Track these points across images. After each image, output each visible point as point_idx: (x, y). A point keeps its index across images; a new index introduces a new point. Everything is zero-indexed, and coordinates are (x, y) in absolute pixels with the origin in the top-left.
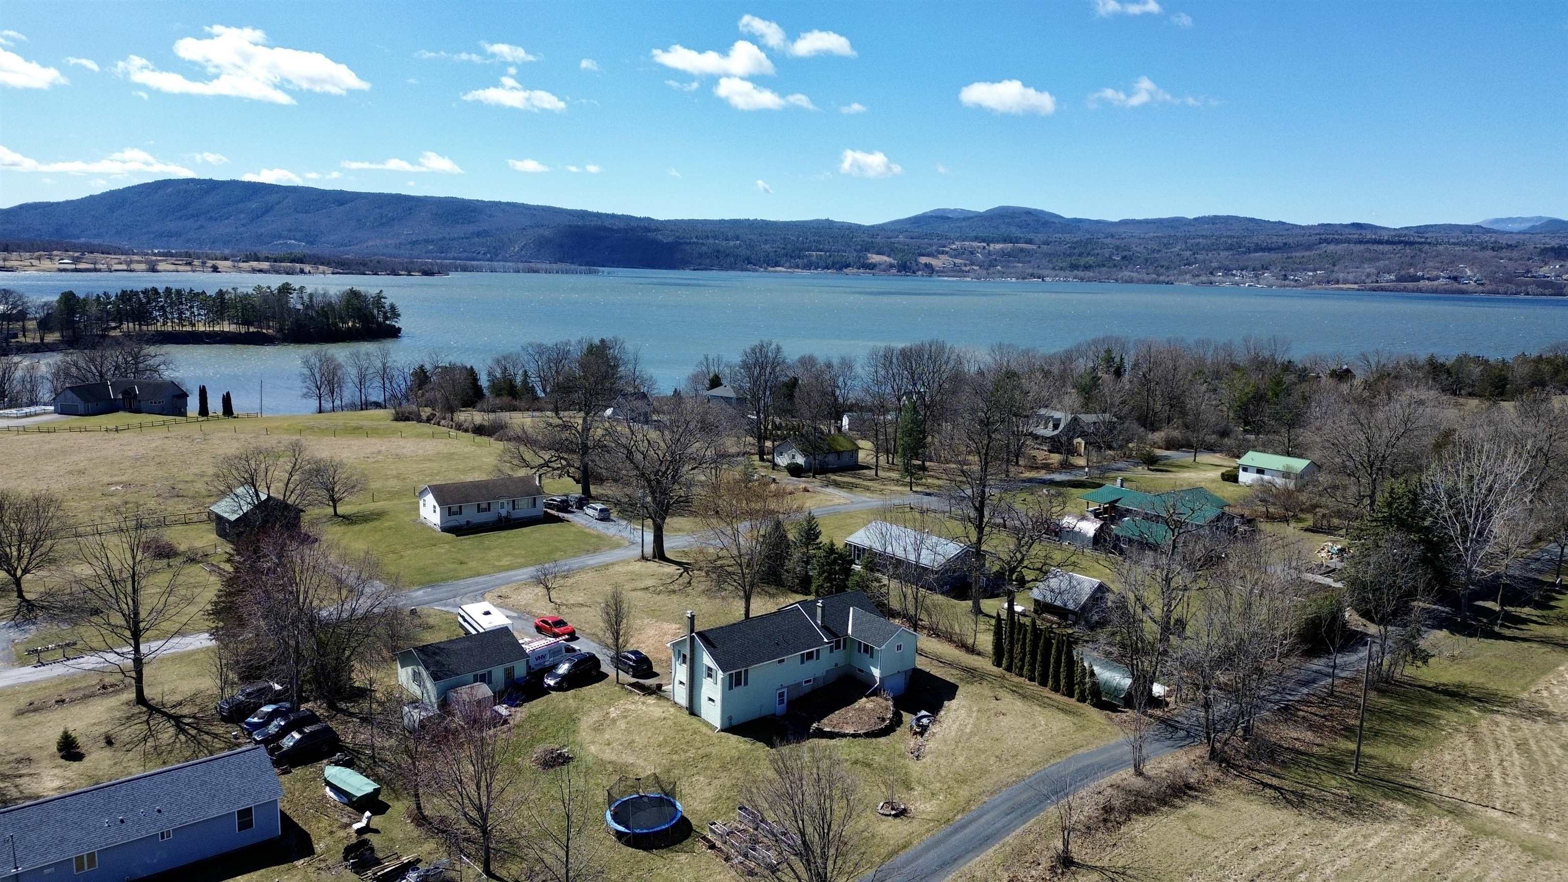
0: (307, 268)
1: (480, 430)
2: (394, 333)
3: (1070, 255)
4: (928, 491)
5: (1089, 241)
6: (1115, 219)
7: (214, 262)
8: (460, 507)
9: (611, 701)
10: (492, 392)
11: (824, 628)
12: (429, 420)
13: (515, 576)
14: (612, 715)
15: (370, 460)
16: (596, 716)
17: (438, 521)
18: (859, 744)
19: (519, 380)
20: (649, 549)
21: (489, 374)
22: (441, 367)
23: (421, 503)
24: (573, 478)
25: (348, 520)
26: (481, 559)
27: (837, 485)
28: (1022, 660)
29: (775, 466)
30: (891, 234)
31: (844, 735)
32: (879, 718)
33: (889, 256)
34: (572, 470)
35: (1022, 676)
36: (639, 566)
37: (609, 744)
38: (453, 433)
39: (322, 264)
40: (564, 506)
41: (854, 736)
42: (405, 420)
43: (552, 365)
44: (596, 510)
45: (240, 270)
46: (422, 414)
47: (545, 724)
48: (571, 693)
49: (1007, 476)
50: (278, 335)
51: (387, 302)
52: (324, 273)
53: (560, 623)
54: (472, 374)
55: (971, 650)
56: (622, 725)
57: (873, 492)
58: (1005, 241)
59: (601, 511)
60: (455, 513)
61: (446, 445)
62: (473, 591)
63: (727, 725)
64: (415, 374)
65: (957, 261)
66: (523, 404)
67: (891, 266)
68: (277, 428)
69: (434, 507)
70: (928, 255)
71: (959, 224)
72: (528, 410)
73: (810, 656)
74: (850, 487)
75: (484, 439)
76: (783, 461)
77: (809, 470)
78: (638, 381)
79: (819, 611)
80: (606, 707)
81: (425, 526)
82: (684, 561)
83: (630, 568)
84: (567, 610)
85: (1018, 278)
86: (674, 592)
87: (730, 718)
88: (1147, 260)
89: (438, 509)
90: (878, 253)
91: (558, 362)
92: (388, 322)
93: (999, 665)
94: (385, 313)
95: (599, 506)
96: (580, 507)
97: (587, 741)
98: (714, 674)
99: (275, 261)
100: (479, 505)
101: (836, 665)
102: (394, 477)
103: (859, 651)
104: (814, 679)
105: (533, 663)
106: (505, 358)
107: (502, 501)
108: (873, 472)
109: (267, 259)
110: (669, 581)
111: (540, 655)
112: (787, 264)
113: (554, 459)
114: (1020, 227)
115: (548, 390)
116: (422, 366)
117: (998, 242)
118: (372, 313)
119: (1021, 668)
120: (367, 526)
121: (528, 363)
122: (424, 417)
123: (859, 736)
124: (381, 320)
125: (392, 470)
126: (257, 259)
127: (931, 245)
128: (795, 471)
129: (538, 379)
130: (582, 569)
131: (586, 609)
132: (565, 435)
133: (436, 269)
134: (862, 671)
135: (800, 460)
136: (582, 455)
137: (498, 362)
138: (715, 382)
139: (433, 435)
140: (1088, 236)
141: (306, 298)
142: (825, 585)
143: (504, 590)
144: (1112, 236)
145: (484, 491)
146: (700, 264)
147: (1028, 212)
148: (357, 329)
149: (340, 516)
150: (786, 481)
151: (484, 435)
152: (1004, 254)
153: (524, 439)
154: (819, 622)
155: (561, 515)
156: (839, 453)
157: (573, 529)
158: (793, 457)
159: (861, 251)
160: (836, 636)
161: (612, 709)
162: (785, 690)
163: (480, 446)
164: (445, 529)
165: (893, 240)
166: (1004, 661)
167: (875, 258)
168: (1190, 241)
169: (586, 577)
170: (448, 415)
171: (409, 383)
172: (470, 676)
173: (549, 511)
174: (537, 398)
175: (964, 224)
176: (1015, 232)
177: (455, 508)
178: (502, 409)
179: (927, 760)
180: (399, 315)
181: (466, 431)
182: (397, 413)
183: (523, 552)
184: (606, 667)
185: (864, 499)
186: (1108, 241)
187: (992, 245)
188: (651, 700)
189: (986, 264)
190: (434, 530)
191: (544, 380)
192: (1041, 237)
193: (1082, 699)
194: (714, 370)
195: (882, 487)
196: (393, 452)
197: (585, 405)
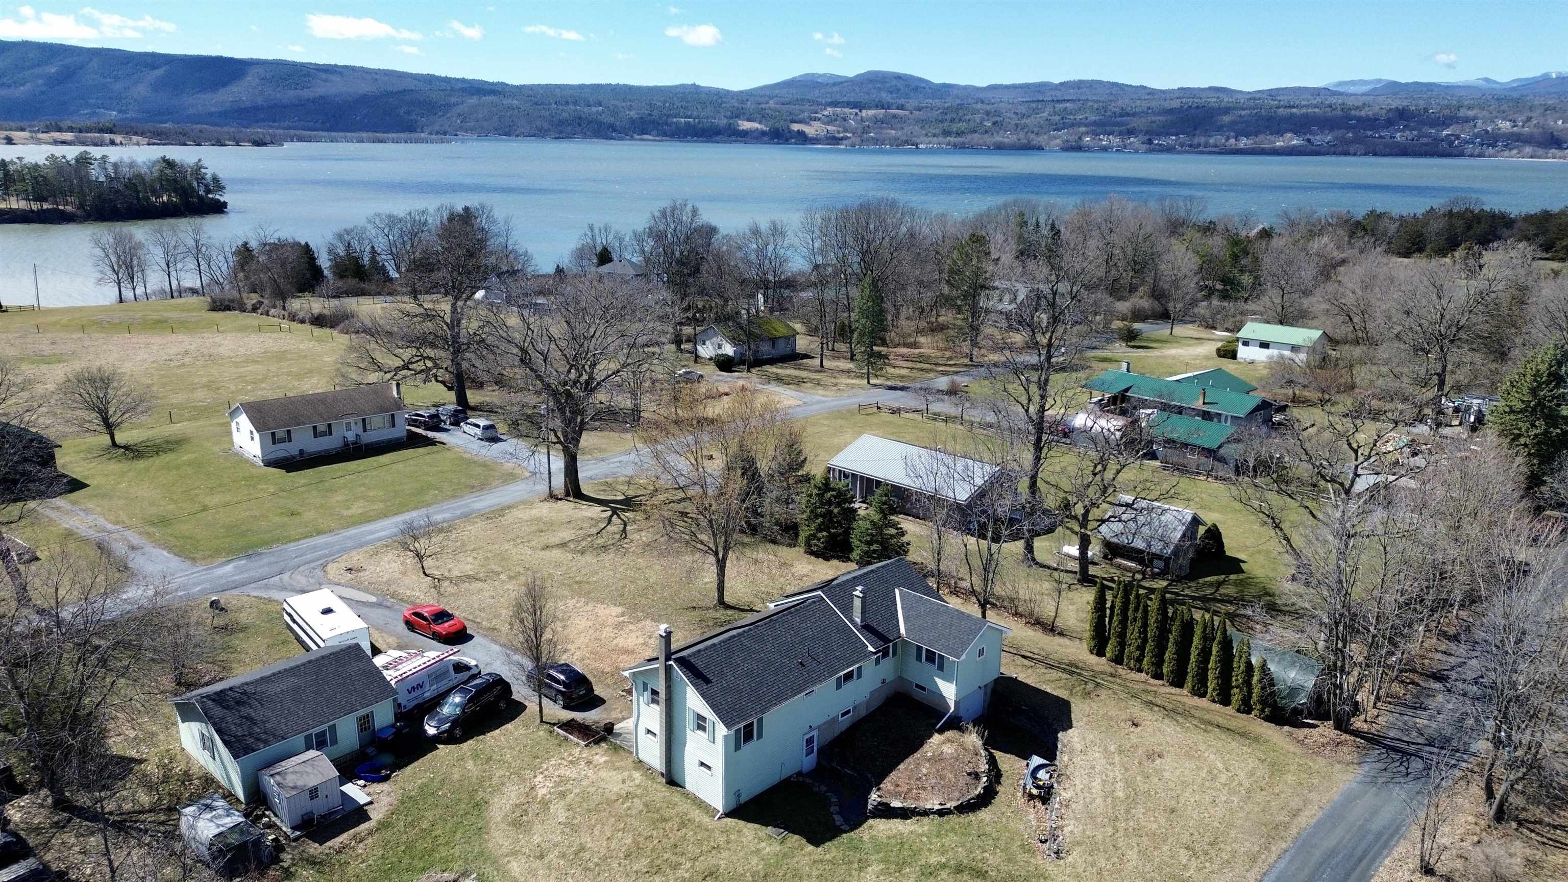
0: (118, 138)
1: (319, 321)
2: (219, 208)
3: (941, 121)
4: (889, 383)
5: (960, 106)
6: (983, 84)
7: (7, 133)
8: (289, 431)
9: (536, 759)
10: (335, 273)
11: (866, 628)
12: (255, 309)
13: (372, 533)
14: (541, 792)
15: (172, 364)
16: (512, 794)
17: (258, 452)
18: (953, 829)
19: (366, 259)
20: (559, 481)
21: (330, 252)
22: (270, 244)
23: (234, 425)
24: (443, 383)
25: (132, 452)
26: (322, 506)
27: (779, 379)
28: (1141, 648)
29: (697, 358)
30: (760, 100)
31: (926, 813)
32: (969, 774)
33: (760, 123)
34: (441, 372)
35: (1140, 670)
36: (546, 510)
37: (541, 857)
38: (285, 324)
39: (136, 134)
40: (435, 424)
41: (941, 813)
42: (224, 310)
43: (406, 239)
44: (478, 426)
45: (39, 142)
46: (246, 301)
47: (430, 815)
48: (468, 746)
49: (971, 360)
50: (79, 212)
51: (209, 173)
52: (138, 144)
53: (442, 616)
54: (307, 250)
55: (1051, 628)
56: (559, 811)
57: (825, 387)
58: (877, 107)
59: (486, 428)
60: (283, 441)
61: (275, 340)
62: (309, 562)
63: (733, 805)
64: (238, 253)
65: (829, 128)
66: (373, 287)
67: (763, 133)
68: (55, 324)
69: (252, 432)
70: (800, 122)
71: (829, 90)
72: (380, 294)
73: (849, 676)
74: (799, 382)
75: (327, 331)
76: (706, 351)
77: (743, 362)
78: (512, 257)
79: (857, 603)
80: (528, 773)
81: (241, 459)
82: (611, 498)
83: (535, 512)
84: (451, 589)
85: (892, 145)
86: (605, 548)
87: (738, 795)
88: (1017, 125)
89: (256, 436)
90: (749, 120)
91: (414, 234)
92: (210, 196)
93: (1100, 653)
94: (206, 186)
95: (483, 422)
96: (456, 424)
97: (504, 850)
98: (708, 725)
99: (81, 131)
100: (315, 428)
101: (884, 681)
102: (204, 386)
103: (919, 658)
104: (855, 708)
105: (403, 699)
106: (348, 232)
107: (347, 421)
108: (817, 362)
109: (70, 129)
110: (594, 531)
111: (414, 684)
112: (655, 132)
113: (416, 359)
114: (891, 92)
115: (403, 269)
116: (246, 243)
117: (870, 108)
118: (190, 184)
119: (1139, 660)
120: (157, 461)
121: (377, 236)
122: (249, 306)
123: (948, 812)
124: (202, 193)
125: (201, 376)
126: (60, 130)
127: (803, 111)
128: (725, 364)
129: (390, 257)
130: (467, 517)
131: (479, 585)
132: (429, 326)
133: (268, 139)
134: (924, 689)
135: (729, 350)
136: (454, 353)
137: (340, 237)
138: (604, 257)
139: (260, 329)
140: (958, 101)
141: (111, 170)
142: (820, 535)
143: (356, 558)
144: (982, 102)
145: (321, 408)
146: (561, 132)
147: (899, 77)
148: (175, 205)
149: (119, 447)
150: (715, 377)
151: (326, 326)
152: (877, 120)
153: (372, 331)
154: (858, 620)
155: (430, 434)
156: (774, 341)
157: (449, 455)
158: (720, 347)
159: (731, 118)
160: (886, 640)
161: (540, 778)
162: (815, 733)
163: (319, 340)
164: (268, 463)
165: (763, 106)
166: (1109, 648)
167: (745, 125)
168: (1059, 106)
169: (475, 530)
170: (279, 303)
171: (231, 264)
172: (300, 739)
173: (414, 429)
174: (391, 280)
175: (835, 89)
176: (885, 97)
177: (281, 433)
178: (349, 293)
179: (1074, 857)
180: (224, 188)
181: (302, 322)
182: (214, 301)
183: (381, 493)
184: (521, 692)
185: (818, 398)
186: (979, 106)
187: (864, 112)
188: (600, 754)
189: (859, 132)
190: (253, 465)
191: (396, 257)
192: (912, 103)
193: (1246, 708)
194: (600, 242)
195: (834, 381)
196: (206, 351)
197: (453, 287)
